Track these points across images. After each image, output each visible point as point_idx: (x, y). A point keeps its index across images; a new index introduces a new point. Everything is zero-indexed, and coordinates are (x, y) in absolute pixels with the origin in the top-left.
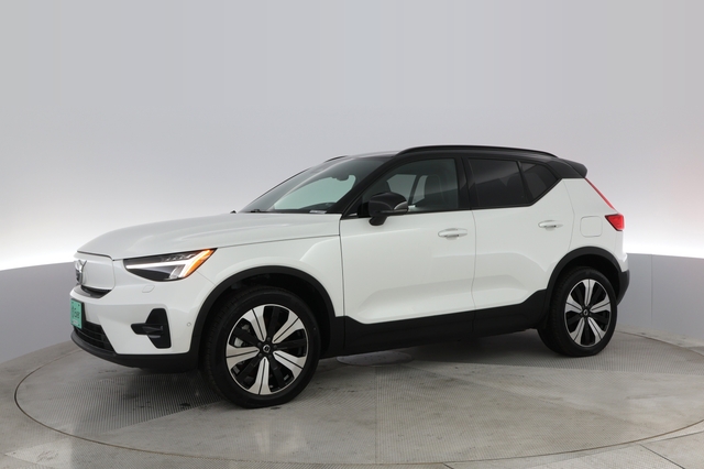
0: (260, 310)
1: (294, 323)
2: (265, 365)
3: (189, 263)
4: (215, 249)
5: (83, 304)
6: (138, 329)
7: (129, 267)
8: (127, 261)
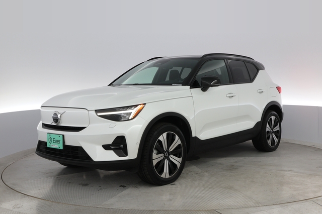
0: (165, 135)
1: (177, 141)
2: (166, 163)
3: (133, 111)
4: (145, 104)
5: (63, 136)
6: (106, 147)
7: (99, 114)
8: (97, 111)
